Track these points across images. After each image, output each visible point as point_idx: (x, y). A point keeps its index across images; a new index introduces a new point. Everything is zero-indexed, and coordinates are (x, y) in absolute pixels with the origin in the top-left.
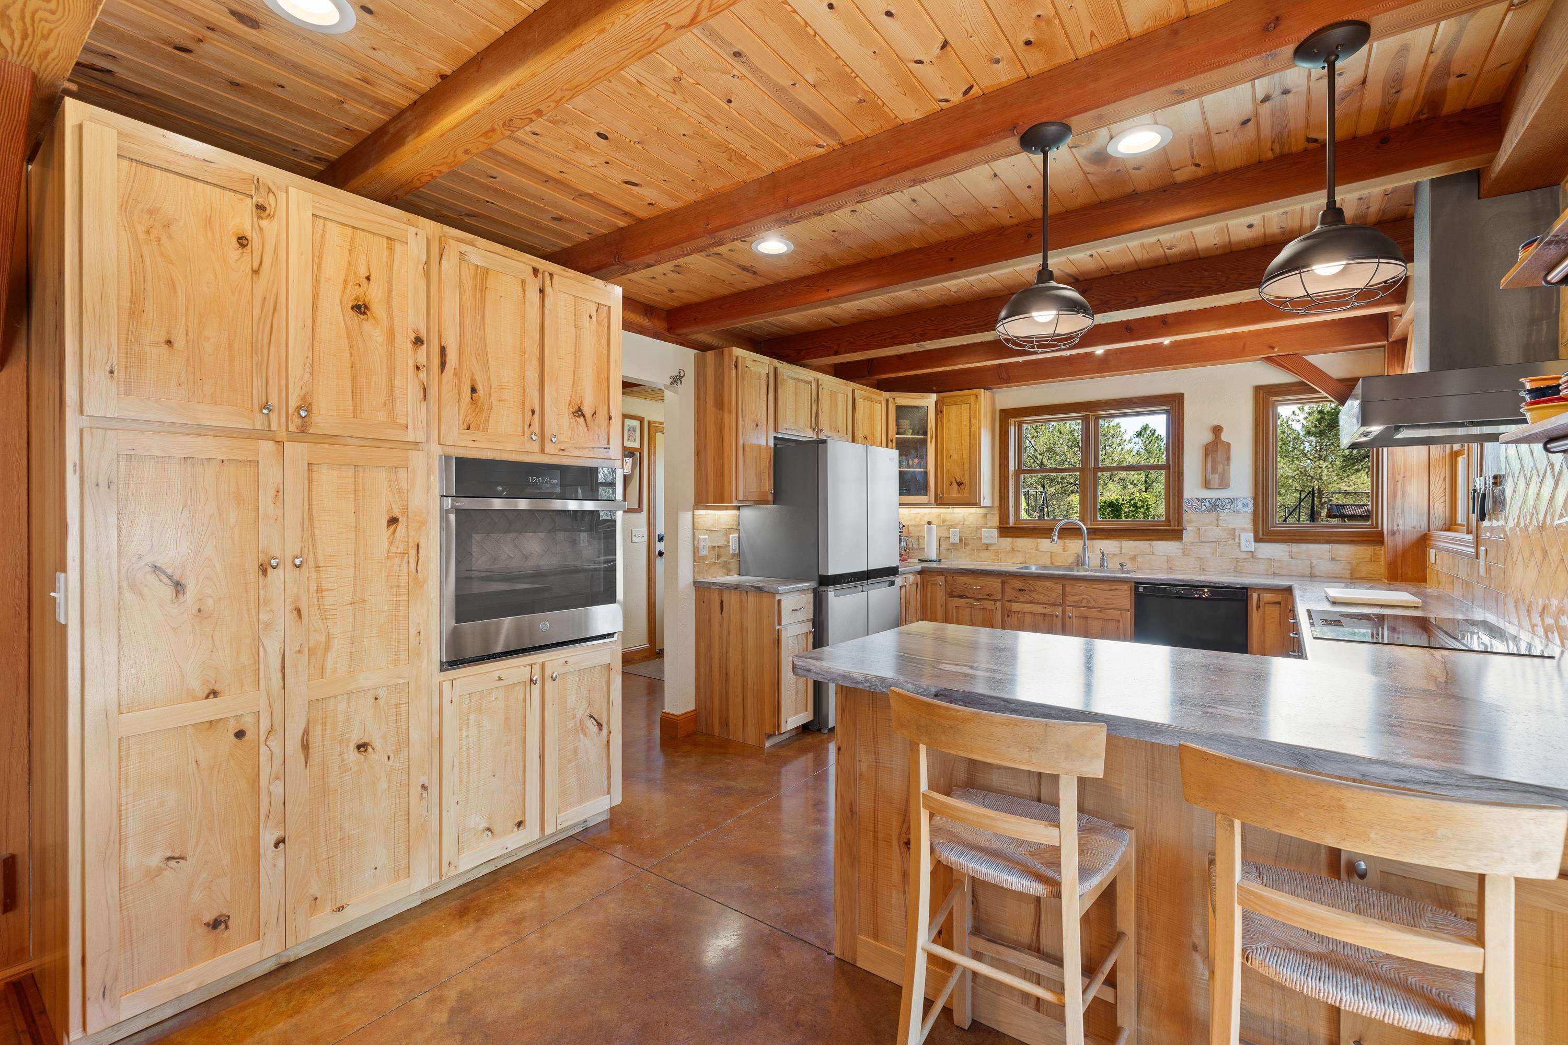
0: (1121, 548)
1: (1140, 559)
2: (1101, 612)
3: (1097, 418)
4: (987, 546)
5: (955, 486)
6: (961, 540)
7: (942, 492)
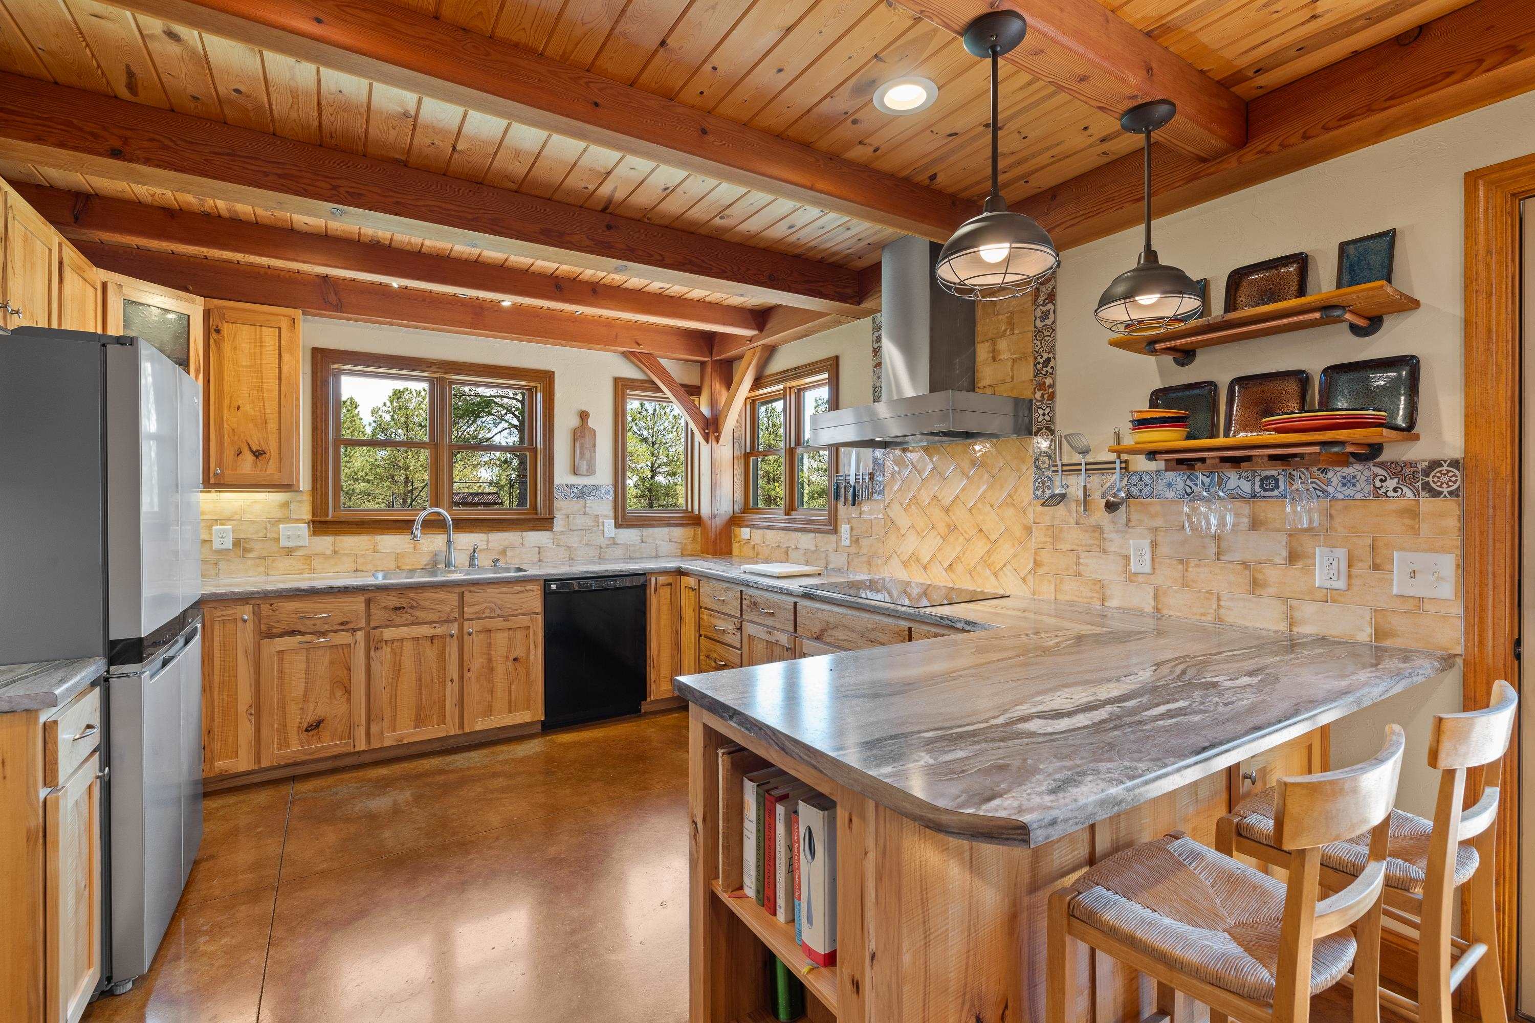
0: (488, 542)
1: (509, 554)
2: (508, 620)
4: (290, 551)
5: (248, 457)
6: (237, 543)
7: (220, 464)
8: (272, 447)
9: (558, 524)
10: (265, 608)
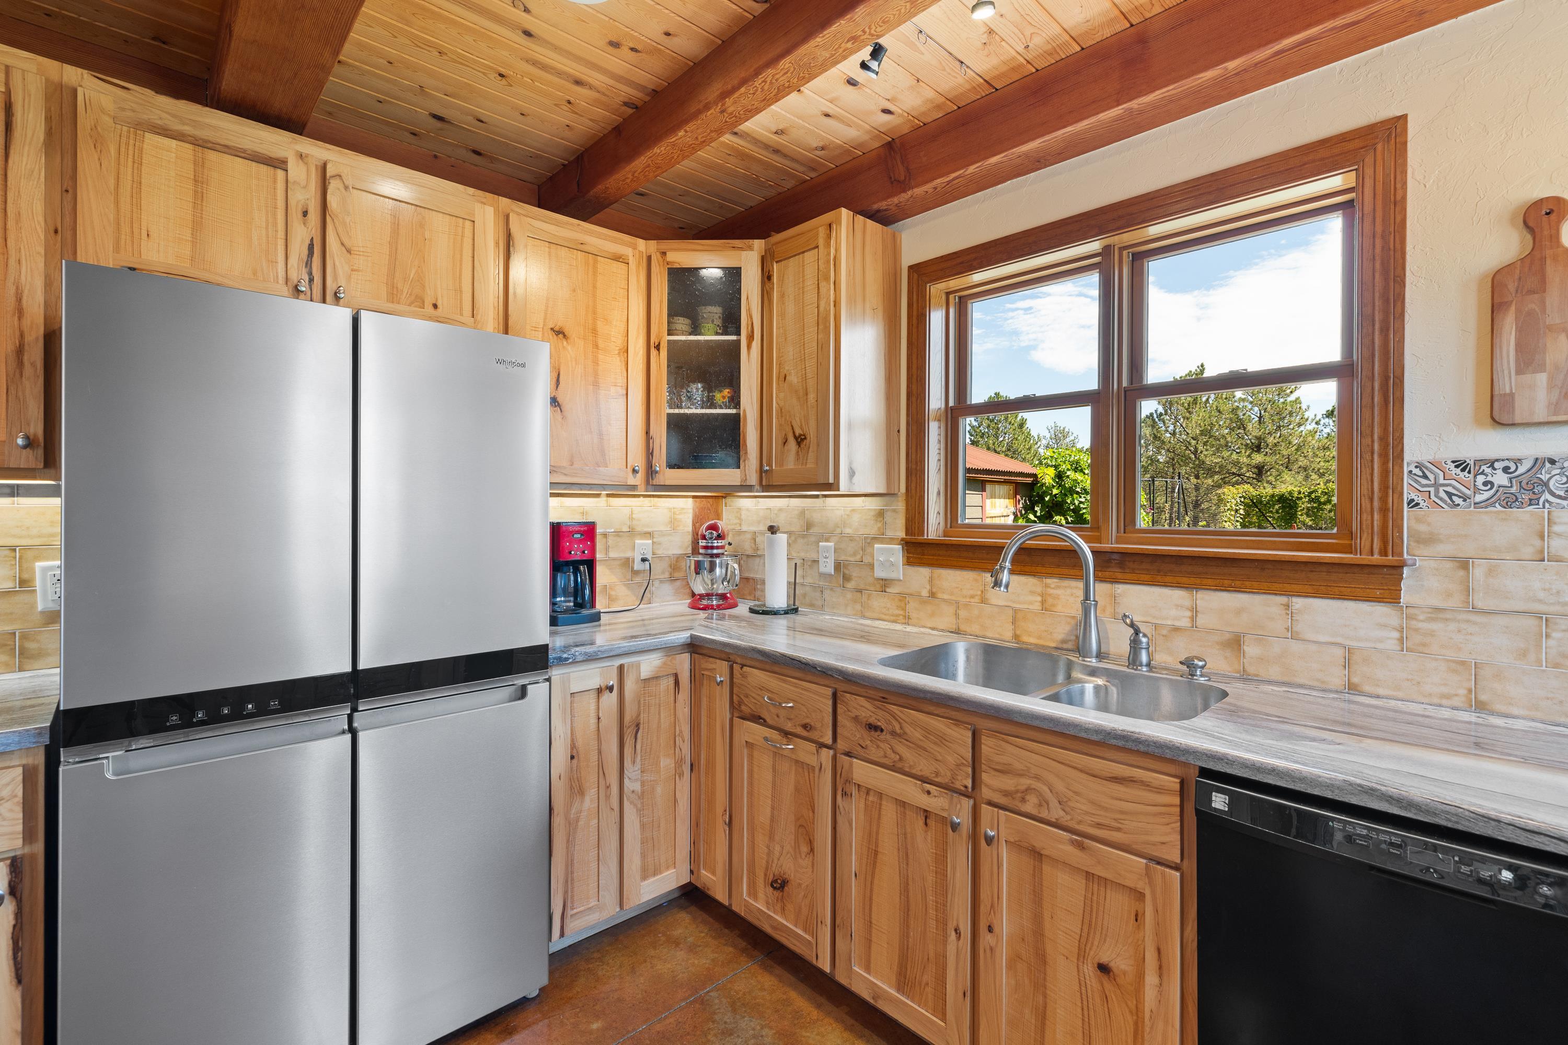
2: (1081, 847)
4: (884, 584)
5: (792, 443)
6: (838, 567)
8: (812, 429)
9: (1421, 585)
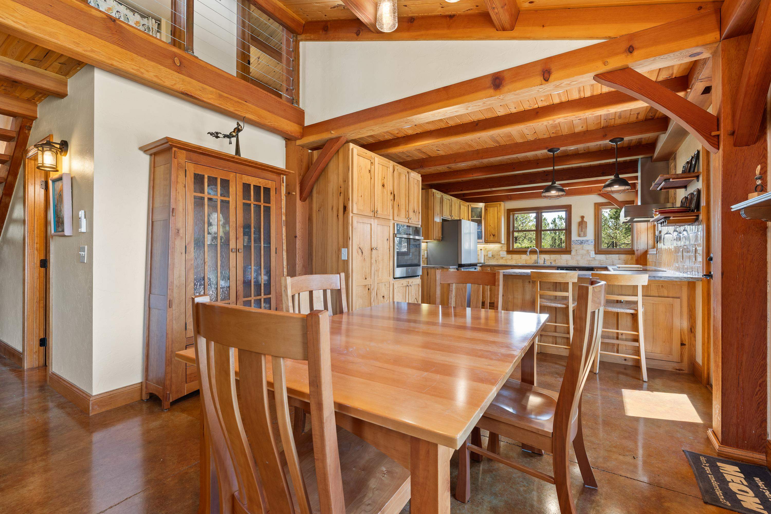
0: (550, 257)
1: (557, 261)
3: (542, 213)
4: (502, 258)
5: (492, 236)
6: (492, 256)
7: (487, 238)
8: (496, 235)
9: (573, 253)
10: (492, 268)
